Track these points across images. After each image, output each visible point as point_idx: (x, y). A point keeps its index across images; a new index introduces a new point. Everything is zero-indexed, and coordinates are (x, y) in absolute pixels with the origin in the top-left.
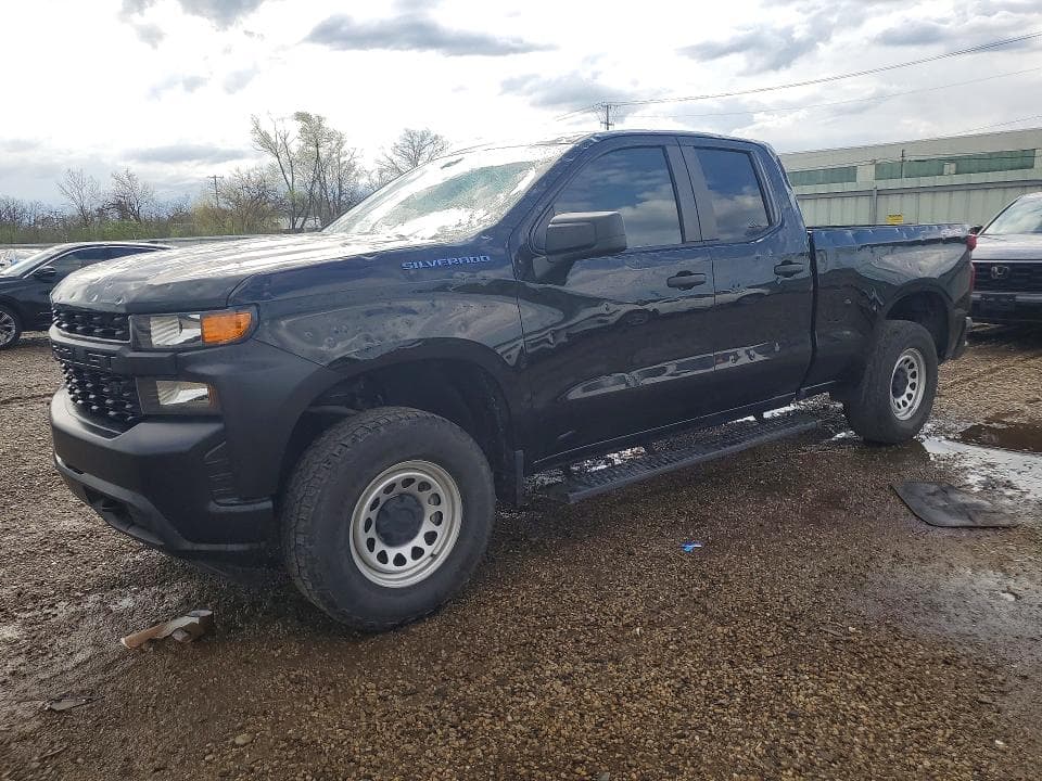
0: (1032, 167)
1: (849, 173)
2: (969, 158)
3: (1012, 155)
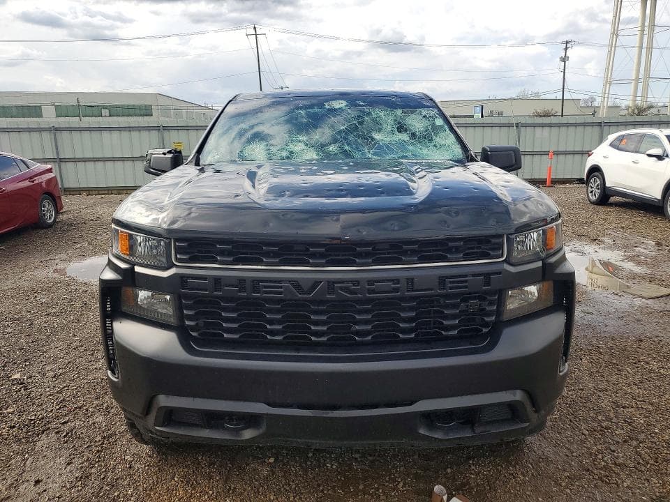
0: (152, 115)
1: (35, 111)
2: (117, 107)
3: (140, 107)
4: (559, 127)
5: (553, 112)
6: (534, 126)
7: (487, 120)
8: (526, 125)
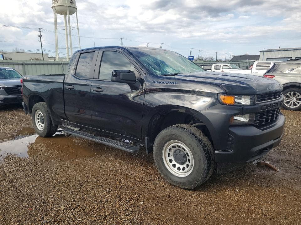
4: (58, 65)
5: (40, 59)
6: (31, 64)
7: (5, 61)
8: (27, 64)
